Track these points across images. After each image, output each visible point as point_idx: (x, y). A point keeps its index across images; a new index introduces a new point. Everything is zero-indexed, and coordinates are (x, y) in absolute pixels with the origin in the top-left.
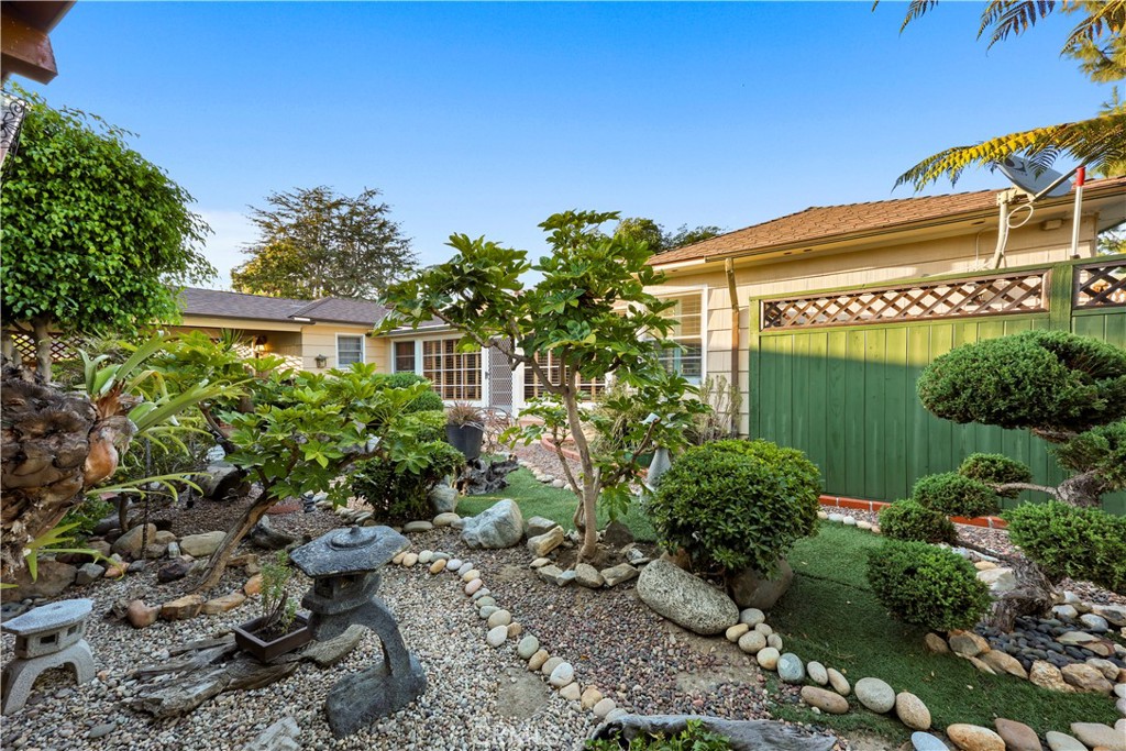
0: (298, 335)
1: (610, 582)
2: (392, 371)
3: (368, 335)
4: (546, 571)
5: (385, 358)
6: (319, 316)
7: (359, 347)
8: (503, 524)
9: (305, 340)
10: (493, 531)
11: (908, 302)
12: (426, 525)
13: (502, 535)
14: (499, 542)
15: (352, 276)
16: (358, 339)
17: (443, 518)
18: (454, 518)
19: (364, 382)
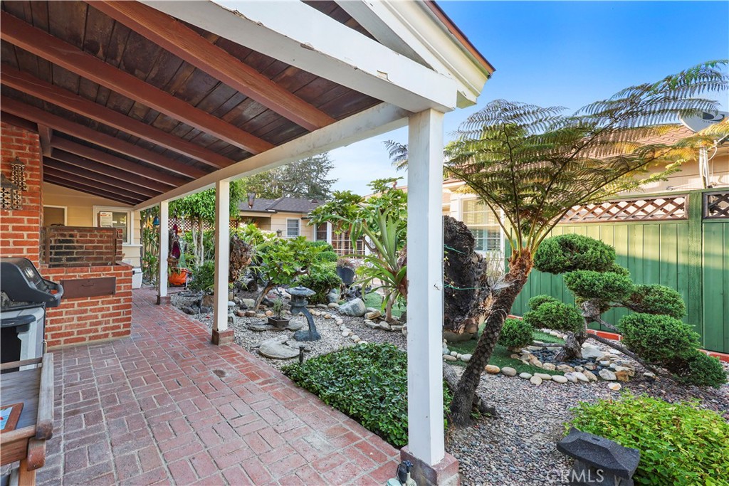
0: (270, 218)
1: (393, 329)
2: (314, 240)
3: (302, 219)
4: (369, 323)
5: (311, 232)
6: (279, 209)
7: (297, 225)
8: (355, 306)
9: (273, 221)
10: (350, 309)
11: (602, 211)
12: (326, 306)
13: (354, 311)
14: (353, 313)
15: (294, 179)
16: (297, 221)
17: (332, 304)
18: (336, 305)
19: (302, 244)
